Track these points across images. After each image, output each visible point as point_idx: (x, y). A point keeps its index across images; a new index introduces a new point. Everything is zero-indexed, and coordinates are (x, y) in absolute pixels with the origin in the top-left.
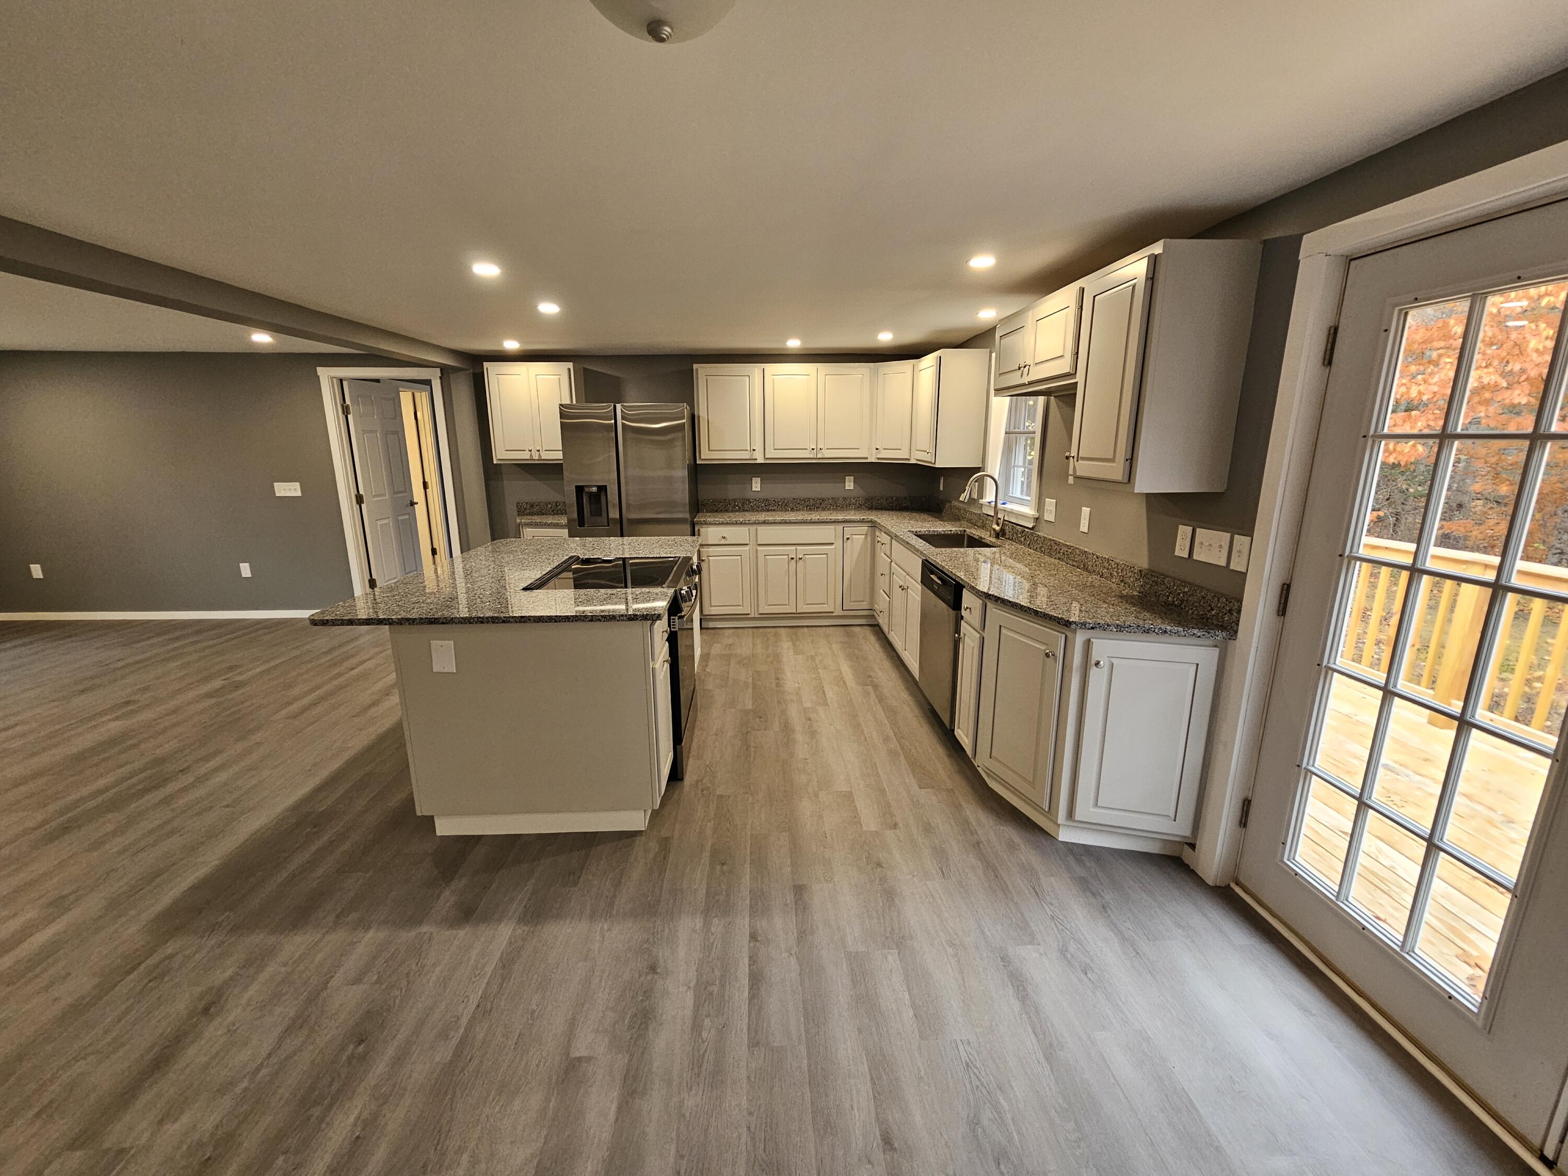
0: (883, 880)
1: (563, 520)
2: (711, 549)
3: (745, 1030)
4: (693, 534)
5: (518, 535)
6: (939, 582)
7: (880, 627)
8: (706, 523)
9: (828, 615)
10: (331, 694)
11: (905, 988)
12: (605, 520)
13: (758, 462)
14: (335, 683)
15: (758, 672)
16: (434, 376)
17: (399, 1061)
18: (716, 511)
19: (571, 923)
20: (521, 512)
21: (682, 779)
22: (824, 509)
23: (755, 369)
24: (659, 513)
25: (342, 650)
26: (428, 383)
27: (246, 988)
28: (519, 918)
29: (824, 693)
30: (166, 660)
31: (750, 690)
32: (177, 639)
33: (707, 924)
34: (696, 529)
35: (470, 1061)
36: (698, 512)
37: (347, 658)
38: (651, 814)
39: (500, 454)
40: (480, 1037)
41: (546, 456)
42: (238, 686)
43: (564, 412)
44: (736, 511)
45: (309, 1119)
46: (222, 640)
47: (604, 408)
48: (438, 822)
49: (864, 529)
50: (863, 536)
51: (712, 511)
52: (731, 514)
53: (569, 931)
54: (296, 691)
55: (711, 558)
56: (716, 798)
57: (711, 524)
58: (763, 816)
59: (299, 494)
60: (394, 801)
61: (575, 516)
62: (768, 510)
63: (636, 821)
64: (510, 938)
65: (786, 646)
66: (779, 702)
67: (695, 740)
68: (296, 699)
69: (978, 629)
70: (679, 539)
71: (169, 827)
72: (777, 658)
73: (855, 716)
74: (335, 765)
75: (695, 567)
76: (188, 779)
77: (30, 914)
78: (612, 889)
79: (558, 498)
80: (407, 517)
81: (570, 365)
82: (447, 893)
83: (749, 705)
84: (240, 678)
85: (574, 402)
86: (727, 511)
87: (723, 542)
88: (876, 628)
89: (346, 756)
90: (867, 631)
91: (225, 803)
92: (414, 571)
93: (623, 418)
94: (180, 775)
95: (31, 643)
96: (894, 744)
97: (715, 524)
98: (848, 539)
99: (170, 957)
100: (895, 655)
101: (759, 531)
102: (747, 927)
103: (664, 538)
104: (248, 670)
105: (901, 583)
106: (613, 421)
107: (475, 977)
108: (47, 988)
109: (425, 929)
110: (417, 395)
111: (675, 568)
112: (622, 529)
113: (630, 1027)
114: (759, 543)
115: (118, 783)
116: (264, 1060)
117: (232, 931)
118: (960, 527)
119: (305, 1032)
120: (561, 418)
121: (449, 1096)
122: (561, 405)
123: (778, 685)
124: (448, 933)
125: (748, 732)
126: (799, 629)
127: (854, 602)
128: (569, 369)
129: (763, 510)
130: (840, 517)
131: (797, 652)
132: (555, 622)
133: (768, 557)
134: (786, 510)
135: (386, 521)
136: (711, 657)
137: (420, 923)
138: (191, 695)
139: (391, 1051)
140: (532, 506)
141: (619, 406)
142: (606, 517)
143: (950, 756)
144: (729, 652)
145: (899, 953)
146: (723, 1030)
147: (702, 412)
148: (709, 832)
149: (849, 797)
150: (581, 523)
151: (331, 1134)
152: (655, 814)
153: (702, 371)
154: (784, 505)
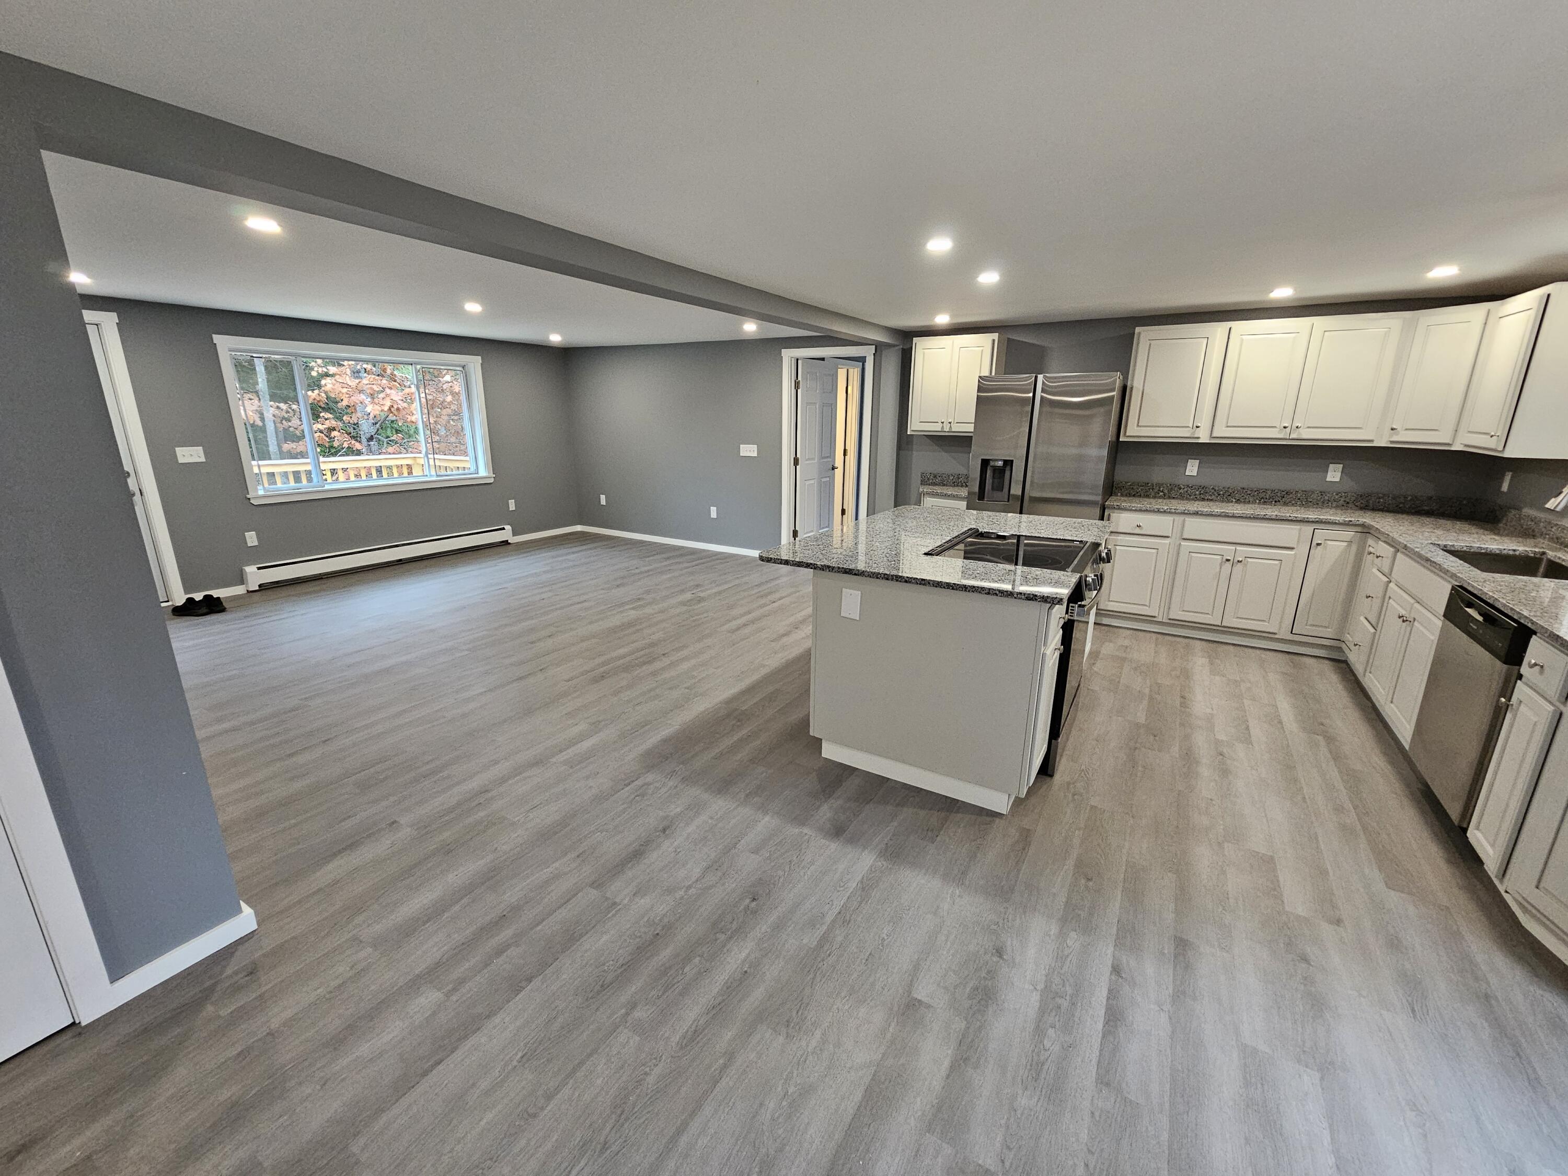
0: (1307, 980)
1: (964, 492)
2: (1121, 537)
3: (1094, 1062)
4: (1102, 518)
5: (918, 503)
6: (1480, 619)
7: (1348, 664)
8: (1119, 508)
9: (1269, 636)
10: (759, 619)
11: (1325, 1125)
12: (1006, 496)
13: (1200, 441)
14: (761, 611)
15: (1159, 686)
16: (868, 352)
17: (778, 927)
18: (1134, 496)
19: (925, 874)
20: (924, 482)
21: (1051, 776)
22: (1285, 504)
23: (1218, 330)
24: (1063, 493)
25: (769, 585)
26: (862, 360)
27: (687, 824)
28: (881, 852)
29: (1247, 728)
30: (662, 573)
31: (1145, 702)
32: (668, 558)
33: (1062, 935)
34: (1106, 514)
35: (829, 955)
36: (1111, 495)
37: (770, 593)
38: (1015, 801)
39: (915, 425)
40: (839, 939)
41: (957, 428)
42: (701, 599)
43: (983, 385)
44: (1160, 497)
45: (716, 940)
46: (694, 563)
47: (1026, 379)
48: (824, 745)
49: (1349, 534)
50: (1345, 544)
51: (1130, 495)
52: (1152, 500)
53: (923, 881)
54: (735, 612)
55: (1118, 548)
56: (1088, 808)
57: (1125, 509)
58: (1145, 846)
59: (755, 454)
60: (795, 717)
61: (976, 489)
62: (1203, 500)
63: (999, 802)
64: (871, 866)
65: (1199, 662)
66: (1182, 725)
67: (1071, 740)
68: (735, 619)
69: (1555, 700)
70: (1086, 522)
71: (652, 693)
72: (1186, 674)
73: (1290, 768)
74: (756, 677)
75: (1104, 555)
76: (666, 661)
77: (583, 726)
78: (967, 860)
79: (962, 470)
80: (828, 479)
81: (995, 336)
82: (825, 807)
83: (1142, 718)
84: (702, 595)
85: (993, 374)
86: (1148, 496)
87: (1138, 531)
88: (1343, 666)
89: (764, 671)
90: (1327, 666)
91: (686, 685)
92: (826, 527)
93: (1043, 391)
94: (662, 658)
95: (595, 548)
96: (1351, 818)
97: (1131, 510)
98: (1318, 544)
99: (648, 784)
100: (1370, 705)
101: (1187, 523)
102: (1110, 956)
103: (1069, 519)
104: (707, 590)
105: (1403, 612)
106: (1031, 395)
107: (840, 887)
108: (587, 778)
109: (806, 830)
110: (851, 371)
111: (1081, 553)
112: (1021, 506)
113: (970, 997)
114: (1184, 537)
115: (632, 653)
116: (694, 883)
117: (684, 780)
118: (1536, 546)
119: (719, 874)
120: (978, 391)
121: (811, 976)
122: (980, 377)
123: (1182, 705)
124: (823, 841)
125: (1136, 748)
126: (1221, 645)
127: (1311, 625)
128: (994, 341)
129: (1196, 499)
130: (1312, 515)
131: (1213, 672)
132: (953, 589)
133: (1193, 555)
134: (1229, 501)
135: (812, 482)
136: (1101, 656)
137: (803, 824)
138: (673, 601)
139: (773, 918)
140: (935, 477)
141: (1040, 377)
142: (1007, 493)
143: (1449, 861)
144: (1124, 655)
145: (1322, 1079)
146: (1068, 1048)
147: (1137, 382)
148: (1076, 841)
149: (1267, 863)
150: (981, 496)
151: (729, 959)
152: (1018, 803)
153: (1145, 334)
154: (1227, 495)
